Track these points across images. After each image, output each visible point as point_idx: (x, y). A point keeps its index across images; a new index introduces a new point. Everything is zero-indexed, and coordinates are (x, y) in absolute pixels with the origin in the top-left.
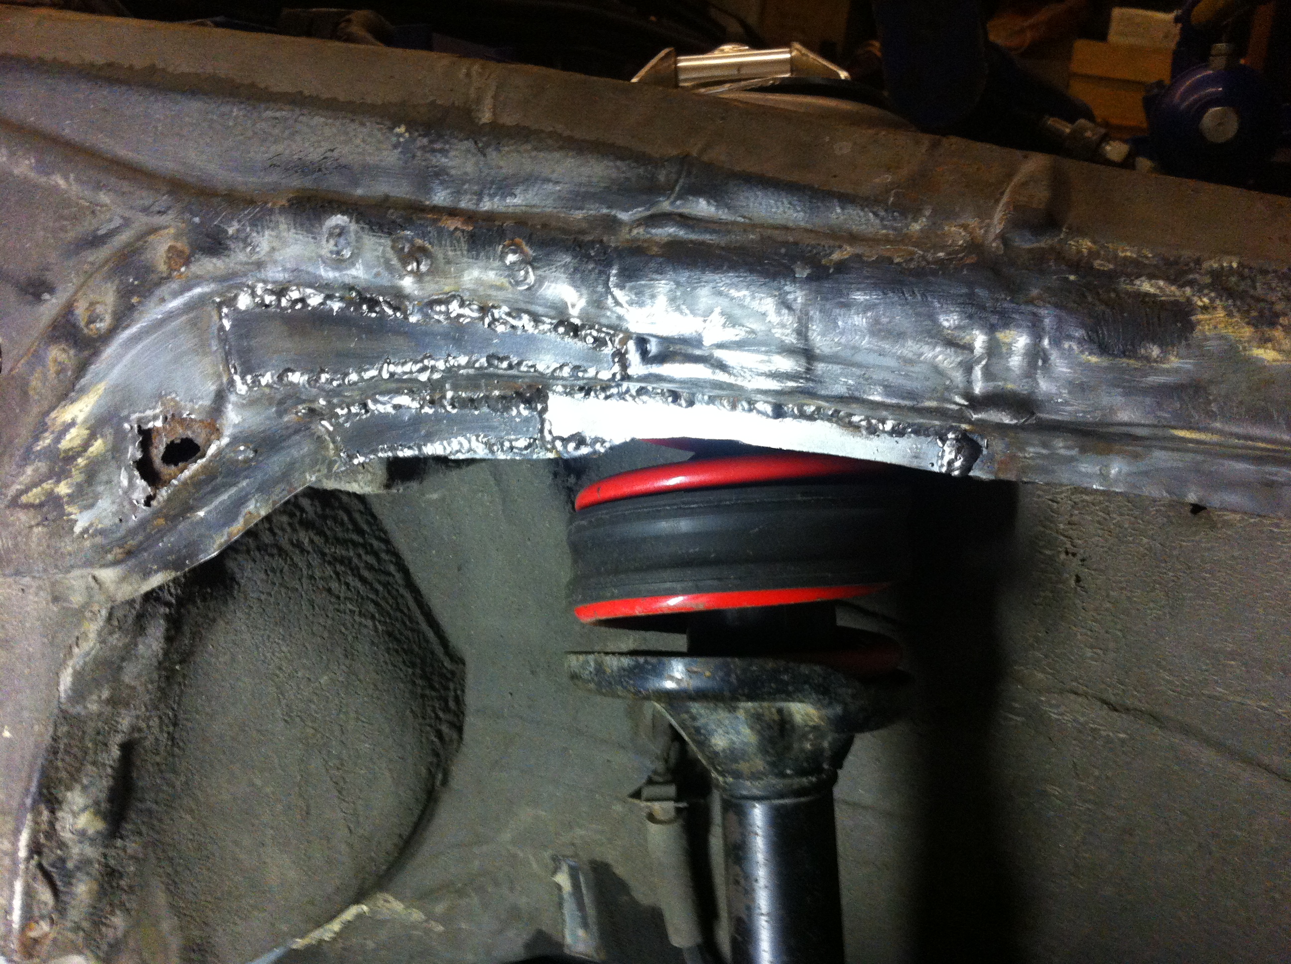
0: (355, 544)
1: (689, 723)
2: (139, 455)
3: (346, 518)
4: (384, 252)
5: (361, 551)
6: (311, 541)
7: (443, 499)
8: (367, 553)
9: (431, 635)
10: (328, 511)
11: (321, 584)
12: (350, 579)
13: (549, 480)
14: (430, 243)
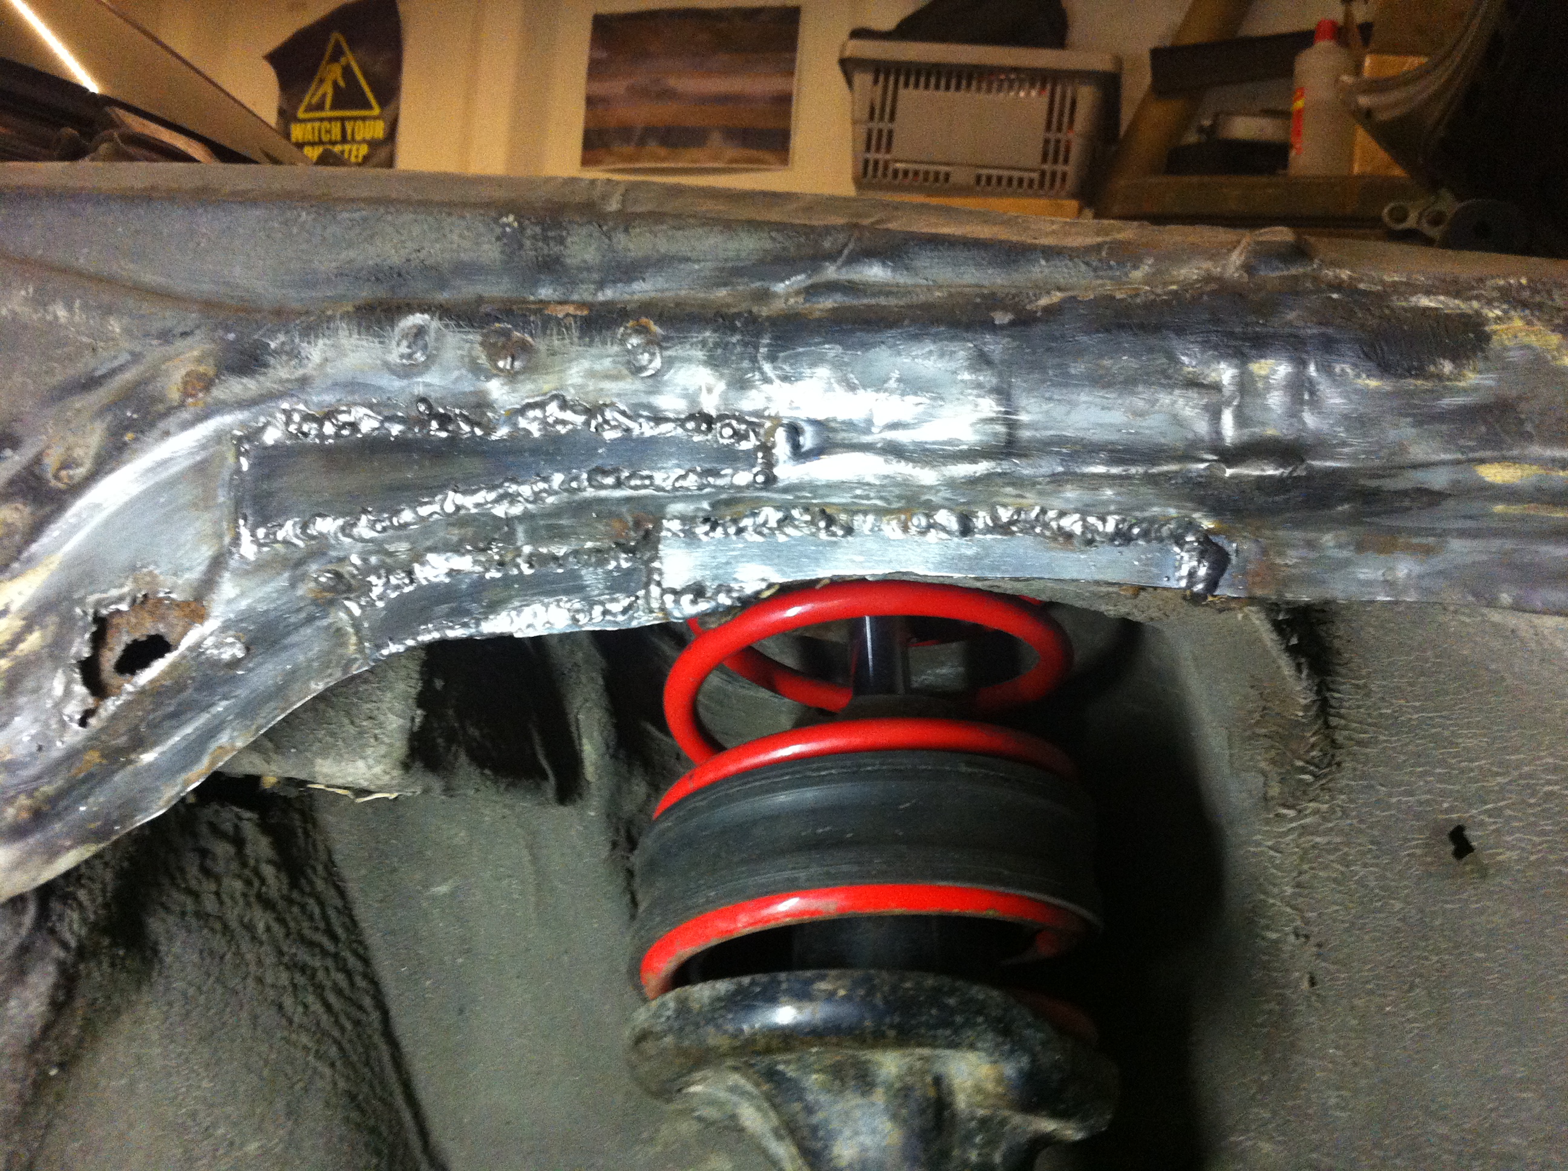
0: (325, 953)
1: (801, 1118)
2: (86, 653)
3: (317, 911)
4: (471, 349)
5: (330, 963)
6: (268, 929)
7: (452, 894)
8: (338, 970)
9: (407, 1116)
10: (295, 895)
11: (271, 994)
12: (310, 999)
13: (605, 852)
14: (531, 335)
